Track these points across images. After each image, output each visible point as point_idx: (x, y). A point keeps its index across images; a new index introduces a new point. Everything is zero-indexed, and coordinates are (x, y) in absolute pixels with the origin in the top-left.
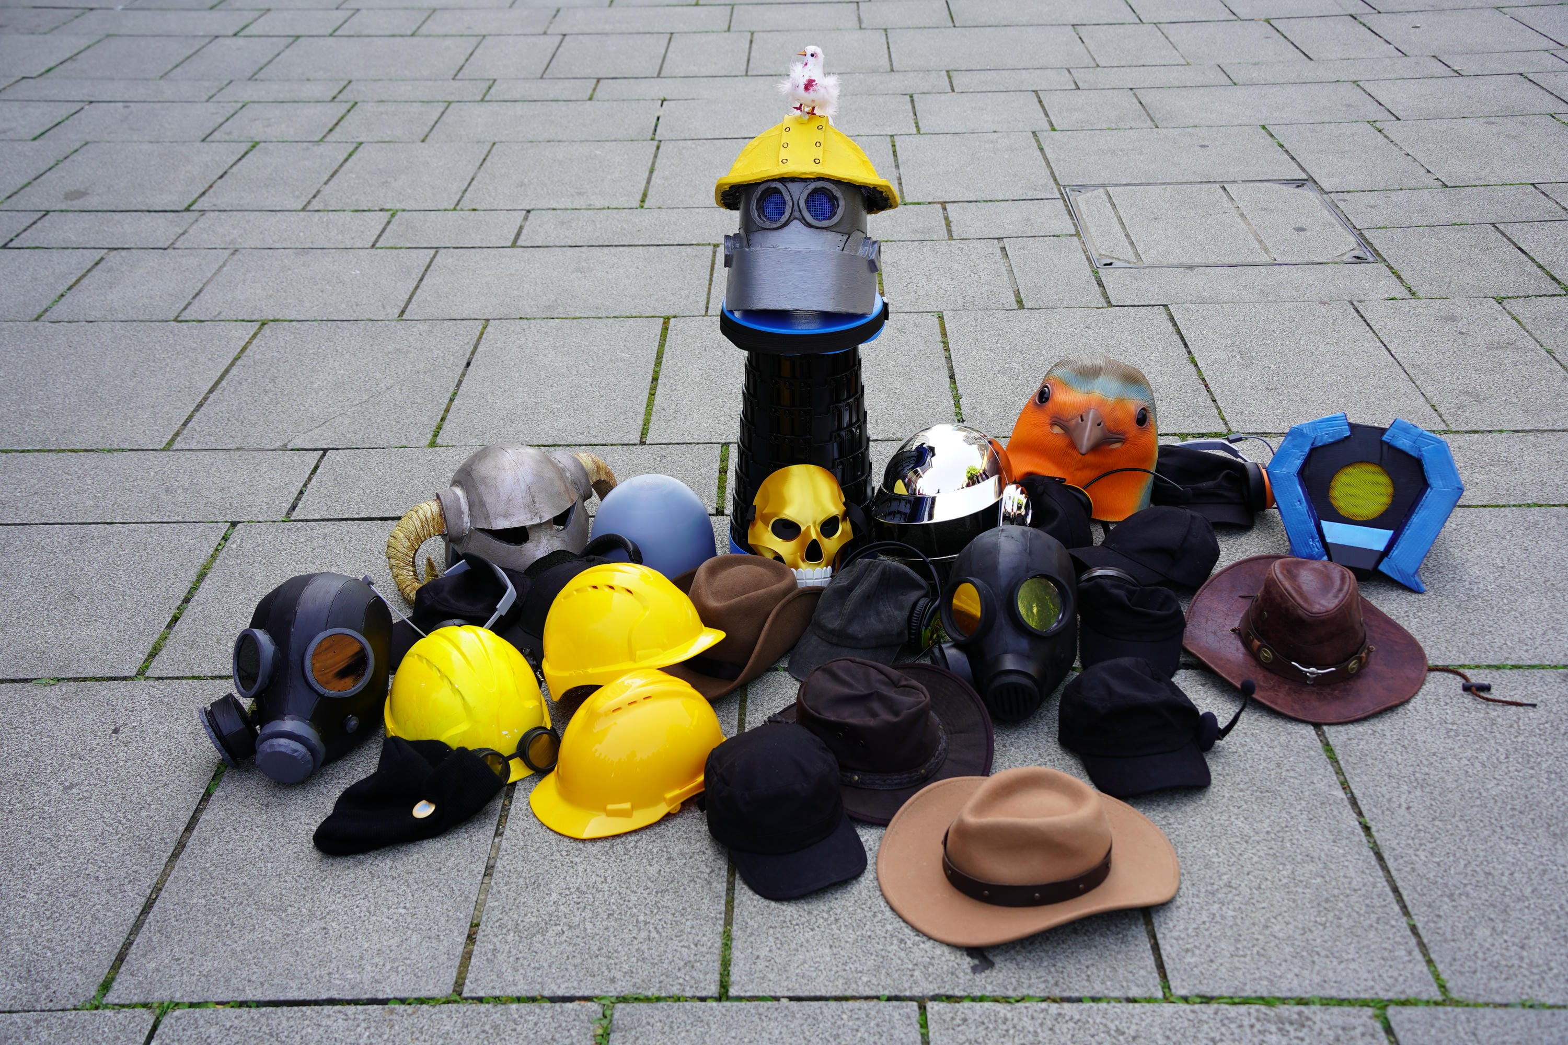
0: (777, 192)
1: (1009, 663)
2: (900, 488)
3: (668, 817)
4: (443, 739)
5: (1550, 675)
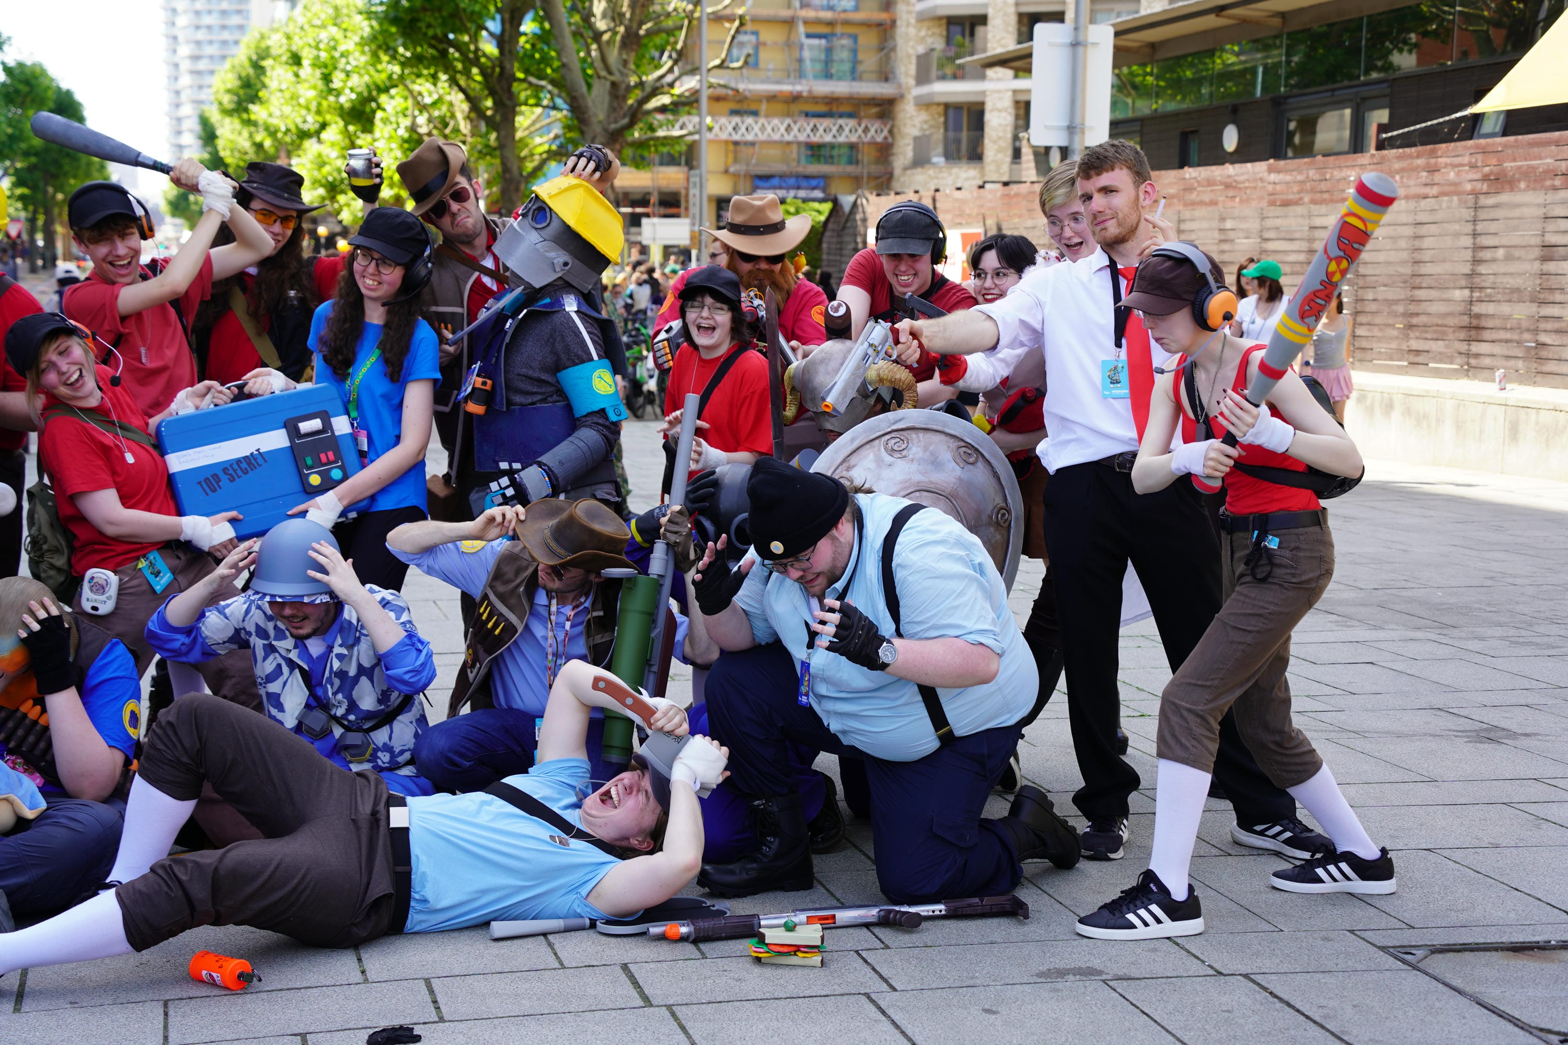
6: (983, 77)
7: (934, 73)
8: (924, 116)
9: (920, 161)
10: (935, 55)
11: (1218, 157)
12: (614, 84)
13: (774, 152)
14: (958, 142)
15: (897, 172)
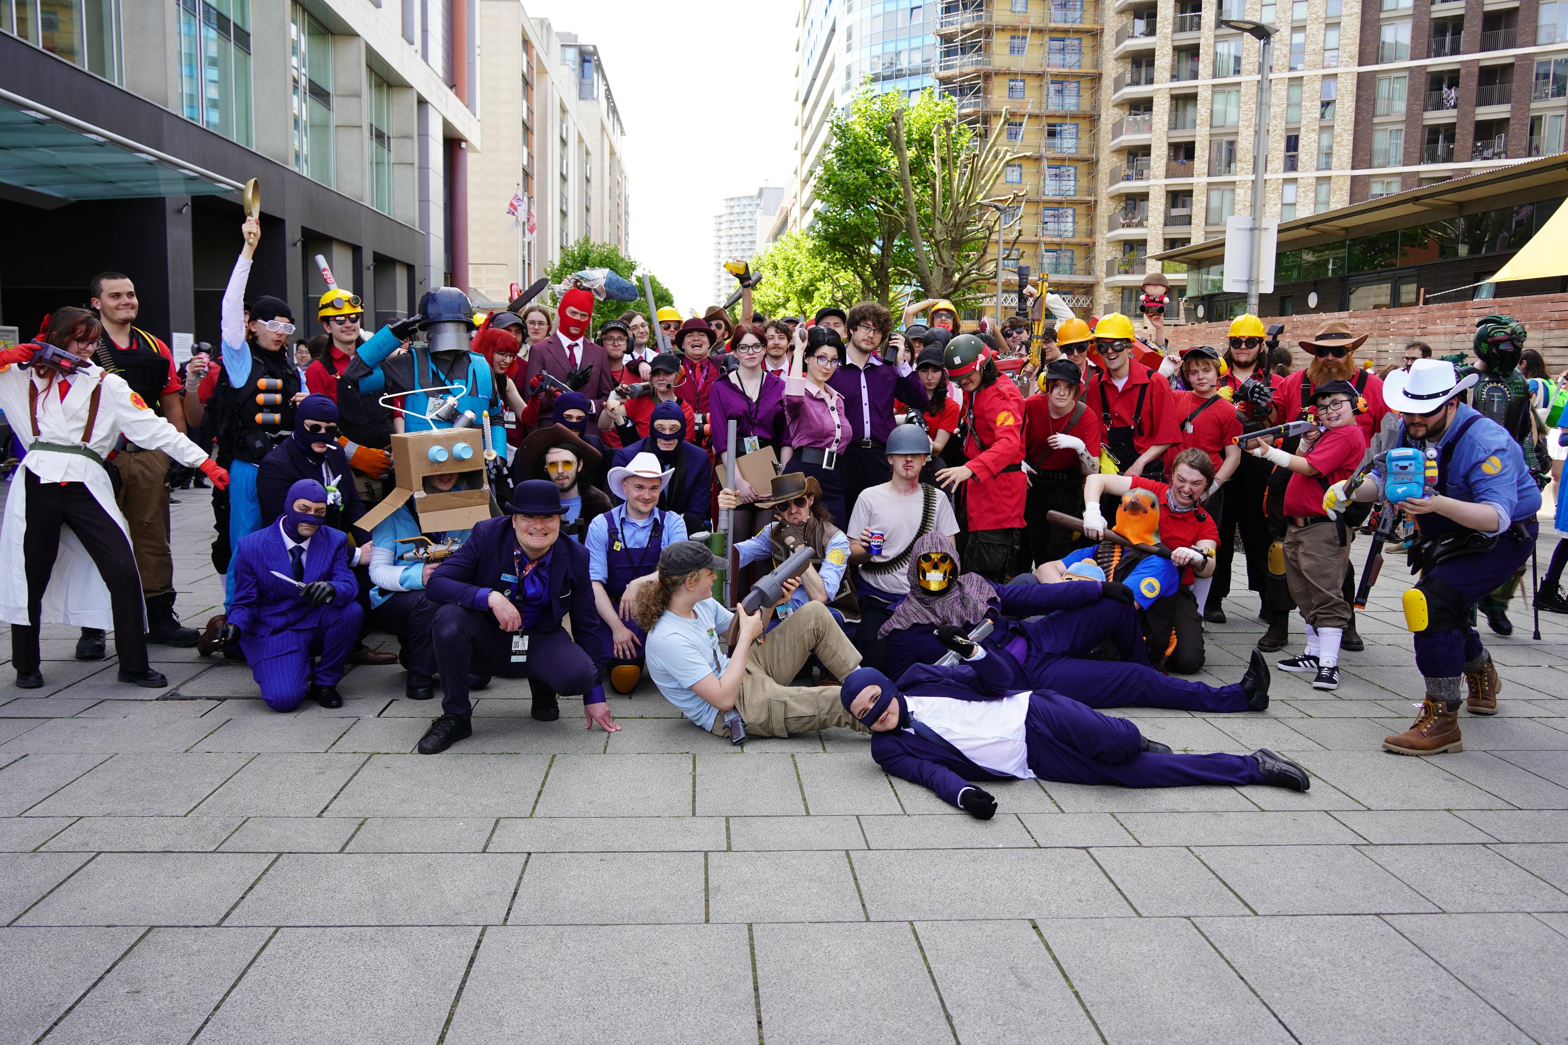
7: (1116, 270)
10: (1117, 261)
11: (1304, 309)
12: (945, 269)
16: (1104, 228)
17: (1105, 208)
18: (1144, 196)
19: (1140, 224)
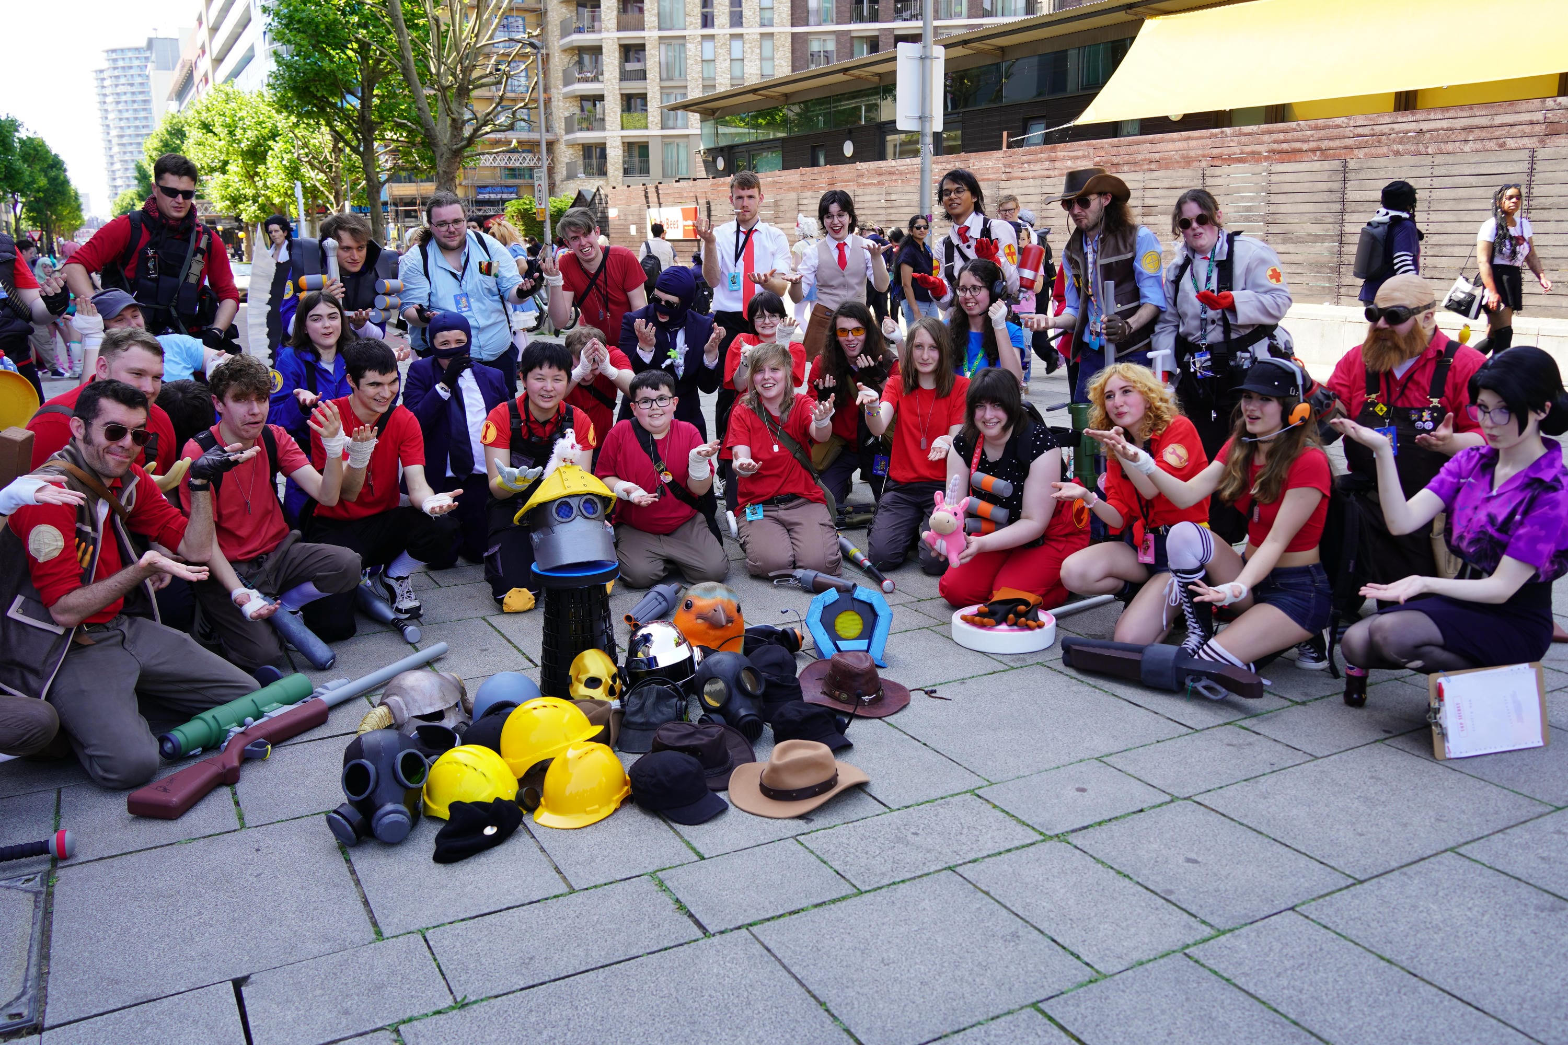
0: (567, 504)
1: (743, 712)
2: (640, 655)
3: (616, 810)
4: (479, 799)
5: (955, 684)
6: (604, 129)
7: (576, 127)
8: (571, 151)
9: (571, 176)
10: (576, 117)
11: (842, 160)
13: (487, 173)
14: (591, 165)
15: (557, 183)
16: (560, 83)
17: (559, 62)
18: (596, 51)
19: (595, 79)
